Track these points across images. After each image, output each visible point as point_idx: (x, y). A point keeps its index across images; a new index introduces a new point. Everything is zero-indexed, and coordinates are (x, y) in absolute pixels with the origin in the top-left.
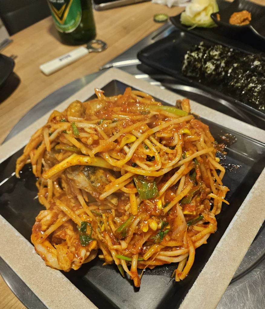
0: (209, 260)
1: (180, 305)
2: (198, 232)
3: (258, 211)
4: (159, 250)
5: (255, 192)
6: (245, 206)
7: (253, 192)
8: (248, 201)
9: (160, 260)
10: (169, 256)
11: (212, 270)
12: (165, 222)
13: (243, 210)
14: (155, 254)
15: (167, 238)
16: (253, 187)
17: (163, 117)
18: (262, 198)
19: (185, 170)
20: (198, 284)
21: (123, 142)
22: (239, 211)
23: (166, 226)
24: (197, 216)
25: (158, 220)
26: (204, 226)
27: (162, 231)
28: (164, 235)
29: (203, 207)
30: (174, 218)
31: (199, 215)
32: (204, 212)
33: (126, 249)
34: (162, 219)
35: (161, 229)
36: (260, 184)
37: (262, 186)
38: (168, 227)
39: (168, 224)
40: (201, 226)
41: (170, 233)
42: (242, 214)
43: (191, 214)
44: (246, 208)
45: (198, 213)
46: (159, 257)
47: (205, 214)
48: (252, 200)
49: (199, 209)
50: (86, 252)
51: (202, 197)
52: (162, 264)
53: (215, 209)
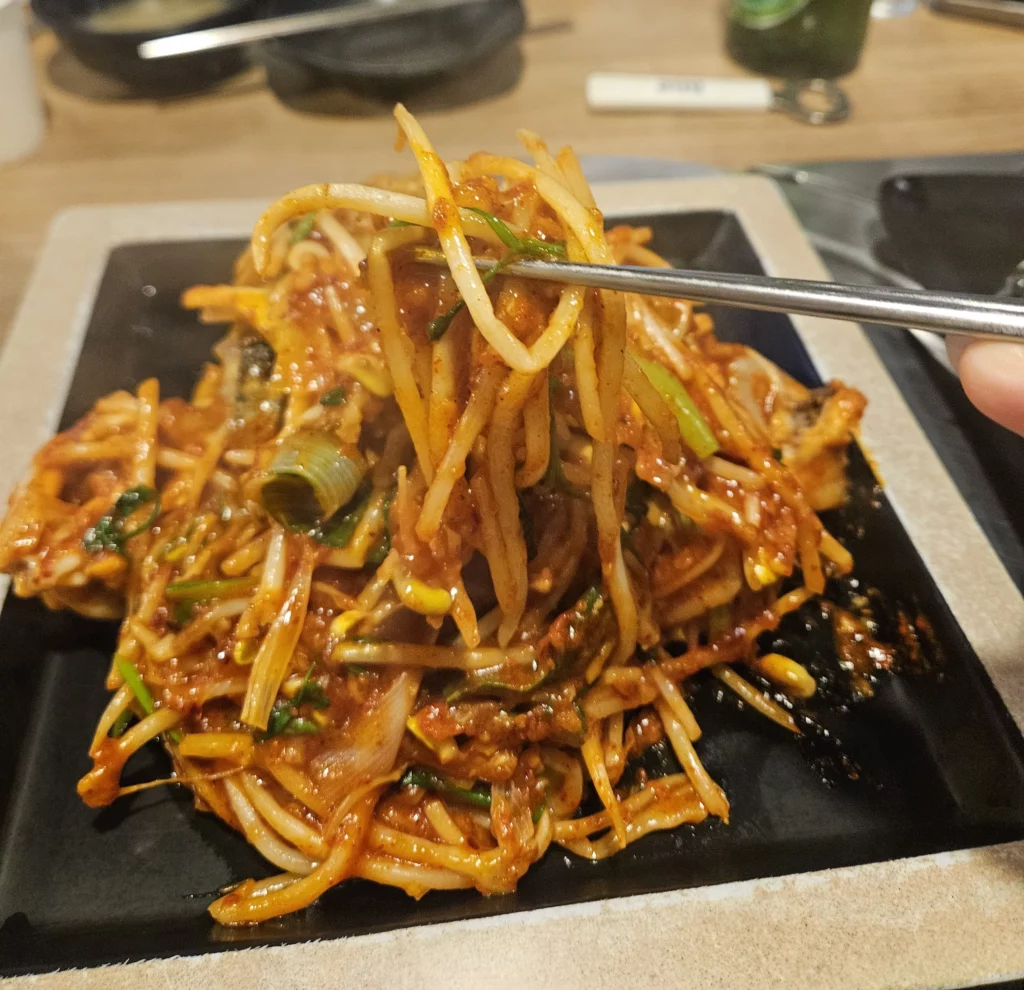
0: (337, 942)
1: (104, 966)
3: (697, 972)
4: (244, 761)
5: (776, 899)
6: (672, 909)
7: (764, 893)
8: (708, 903)
10: (260, 814)
11: (305, 980)
12: (320, 690)
13: (647, 909)
15: (292, 752)
18: (775, 945)
20: (218, 970)
22: (628, 902)
23: (316, 709)
24: (464, 777)
25: (302, 664)
26: (476, 841)
27: (287, 710)
28: (289, 731)
29: (506, 763)
30: (361, 706)
31: (473, 778)
32: (508, 788)
33: (162, 665)
34: (316, 673)
35: (291, 700)
36: (831, 889)
37: (826, 906)
38: (321, 718)
39: (324, 707)
40: (466, 827)
41: (313, 744)
42: (627, 919)
43: (429, 745)
44: (667, 919)
45: (473, 772)
46: (232, 788)
47: (507, 799)
48: (727, 912)
49: (483, 755)
50: (79, 569)
51: (522, 725)
52: (227, 820)
53: (577, 827)
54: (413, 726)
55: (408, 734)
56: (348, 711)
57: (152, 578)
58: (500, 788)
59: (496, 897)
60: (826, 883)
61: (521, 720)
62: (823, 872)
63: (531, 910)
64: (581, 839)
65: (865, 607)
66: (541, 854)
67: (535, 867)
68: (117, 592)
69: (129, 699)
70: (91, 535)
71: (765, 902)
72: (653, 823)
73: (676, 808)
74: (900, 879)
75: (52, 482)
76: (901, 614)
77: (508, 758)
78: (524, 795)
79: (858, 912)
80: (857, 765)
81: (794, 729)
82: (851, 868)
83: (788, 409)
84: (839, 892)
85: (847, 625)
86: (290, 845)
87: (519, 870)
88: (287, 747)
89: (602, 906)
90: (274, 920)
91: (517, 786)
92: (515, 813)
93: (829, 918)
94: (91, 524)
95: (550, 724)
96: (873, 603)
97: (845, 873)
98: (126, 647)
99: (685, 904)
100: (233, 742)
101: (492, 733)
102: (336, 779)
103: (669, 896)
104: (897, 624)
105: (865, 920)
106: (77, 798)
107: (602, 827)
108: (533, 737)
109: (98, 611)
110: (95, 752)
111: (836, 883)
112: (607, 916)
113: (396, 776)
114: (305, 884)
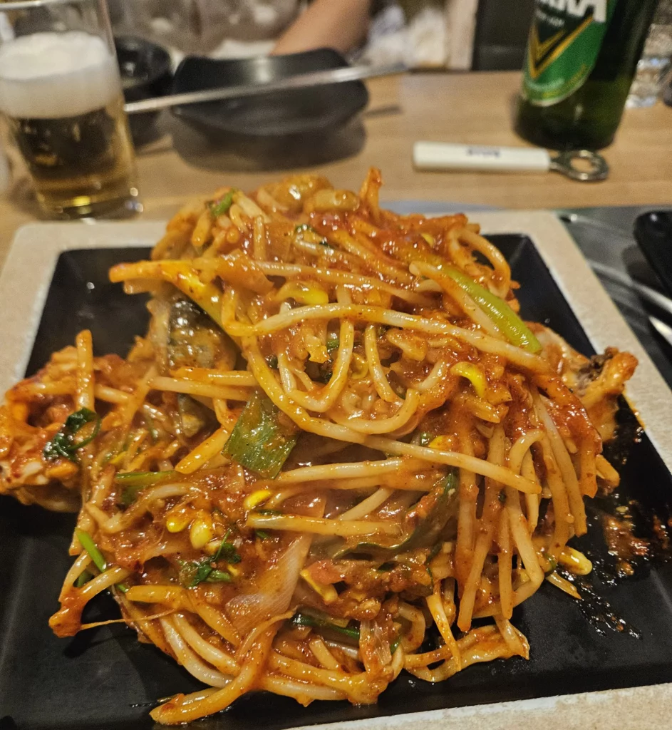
2: (316, 663)
4: (175, 606)
5: (572, 709)
6: (495, 715)
7: (563, 705)
8: (522, 711)
9: (163, 635)
10: (187, 644)
12: (234, 549)
14: (162, 606)
15: (212, 595)
16: (582, 695)
17: (456, 313)
19: (394, 473)
21: (286, 290)
22: (463, 710)
23: (230, 563)
24: (340, 617)
25: (220, 531)
26: (347, 667)
27: (208, 563)
28: (209, 579)
29: (373, 607)
30: (265, 562)
31: (347, 617)
32: (372, 626)
33: (113, 536)
34: (231, 537)
35: (211, 557)
36: (613, 704)
37: (610, 715)
38: (234, 571)
39: (237, 562)
40: (340, 657)
41: (229, 589)
42: (463, 722)
43: (317, 589)
44: (493, 723)
45: (348, 613)
46: (166, 624)
47: (372, 634)
48: (537, 719)
49: (355, 601)
50: (41, 472)
51: (387, 580)
52: (163, 650)
53: (422, 659)
54: (305, 575)
55: (302, 582)
56: (255, 567)
57: (99, 477)
58: (366, 626)
59: (364, 706)
60: (610, 699)
61: (386, 576)
62: (608, 692)
63: (390, 715)
64: (423, 668)
65: (626, 513)
66: (395, 677)
67: (392, 685)
68: (73, 489)
69: (87, 563)
70: (48, 448)
71: (565, 711)
72: (476, 657)
73: (492, 648)
74: (664, 698)
75: (20, 412)
76: (656, 517)
77: (374, 604)
78: (384, 632)
79: (634, 720)
80: (621, 621)
81: (576, 595)
82: (628, 689)
83: (574, 371)
84: (620, 706)
85: (614, 526)
86: (211, 666)
87: (380, 687)
88: (208, 592)
89: (444, 713)
90: (198, 720)
91: (379, 625)
92: (377, 645)
93: (612, 724)
94: (49, 439)
95: (408, 579)
96: (633, 510)
97: (624, 693)
98: (84, 523)
99: (506, 712)
100: (167, 591)
101: (364, 584)
102: (245, 616)
103: (492, 707)
104: (652, 524)
105: (639, 726)
106: (50, 630)
107: (440, 659)
108: (395, 588)
109: (58, 505)
110: (63, 598)
111: (617, 699)
112: (447, 720)
113: (289, 615)
114: (222, 694)
